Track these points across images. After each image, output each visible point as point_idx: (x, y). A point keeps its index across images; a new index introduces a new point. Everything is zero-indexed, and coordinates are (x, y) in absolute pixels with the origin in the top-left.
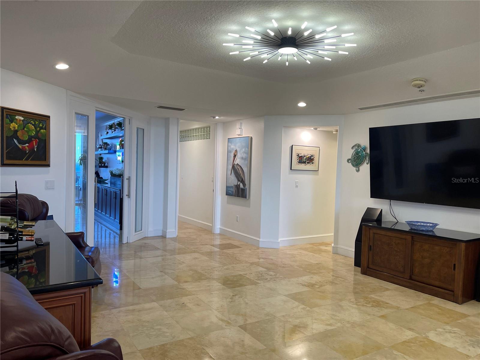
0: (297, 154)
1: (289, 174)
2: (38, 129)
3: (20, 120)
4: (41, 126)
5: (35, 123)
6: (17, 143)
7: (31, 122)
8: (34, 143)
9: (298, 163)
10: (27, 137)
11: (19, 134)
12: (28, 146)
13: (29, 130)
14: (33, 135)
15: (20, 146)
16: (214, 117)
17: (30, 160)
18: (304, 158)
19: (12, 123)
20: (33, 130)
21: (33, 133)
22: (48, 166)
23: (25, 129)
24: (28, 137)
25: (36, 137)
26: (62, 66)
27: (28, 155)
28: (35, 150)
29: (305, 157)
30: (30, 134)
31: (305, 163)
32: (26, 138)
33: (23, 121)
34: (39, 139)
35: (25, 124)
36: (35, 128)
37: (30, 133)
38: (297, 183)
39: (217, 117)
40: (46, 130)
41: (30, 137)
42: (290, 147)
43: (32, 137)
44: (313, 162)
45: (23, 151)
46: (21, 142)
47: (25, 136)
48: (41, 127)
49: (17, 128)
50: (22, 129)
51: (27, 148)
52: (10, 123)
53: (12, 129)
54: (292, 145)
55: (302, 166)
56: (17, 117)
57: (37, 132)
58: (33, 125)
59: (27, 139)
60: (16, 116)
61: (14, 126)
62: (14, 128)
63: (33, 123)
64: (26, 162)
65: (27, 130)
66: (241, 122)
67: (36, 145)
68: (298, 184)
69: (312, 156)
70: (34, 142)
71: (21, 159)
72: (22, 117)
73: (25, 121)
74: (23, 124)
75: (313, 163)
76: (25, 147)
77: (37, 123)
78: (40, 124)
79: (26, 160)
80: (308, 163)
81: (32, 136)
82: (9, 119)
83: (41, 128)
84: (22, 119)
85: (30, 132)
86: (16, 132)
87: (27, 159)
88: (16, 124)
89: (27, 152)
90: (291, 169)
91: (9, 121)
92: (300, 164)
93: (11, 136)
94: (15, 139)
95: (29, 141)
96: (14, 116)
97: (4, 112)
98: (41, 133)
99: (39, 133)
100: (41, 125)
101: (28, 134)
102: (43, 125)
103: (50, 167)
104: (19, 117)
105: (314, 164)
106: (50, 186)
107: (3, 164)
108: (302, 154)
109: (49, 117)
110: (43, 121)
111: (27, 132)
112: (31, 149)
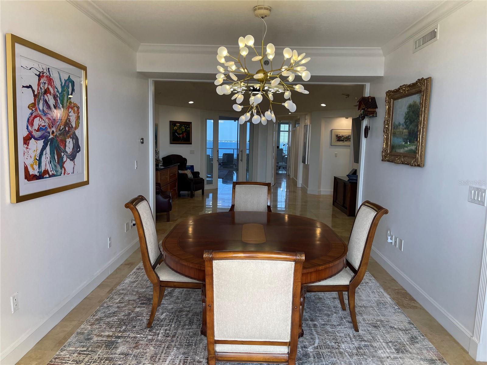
1: (329, 148)
2: (186, 128)
3: (178, 125)
6: (177, 134)
7: (183, 125)
8: (184, 134)
9: (337, 141)
15: (178, 136)
17: (183, 141)
18: (342, 137)
20: (184, 129)
22: (191, 144)
26: (191, 102)
27: (182, 139)
28: (185, 137)
34: (187, 132)
35: (180, 126)
42: (330, 131)
45: (180, 137)
46: (179, 134)
50: (179, 129)
51: (181, 136)
54: (332, 129)
55: (341, 143)
57: (186, 130)
58: (184, 127)
61: (175, 128)
62: (176, 129)
64: (181, 142)
66: (308, 115)
68: (337, 155)
69: (349, 136)
71: (179, 141)
75: (350, 141)
77: (186, 126)
79: (181, 141)
80: (345, 141)
81: (184, 131)
83: (187, 128)
84: (179, 125)
86: (176, 130)
88: (177, 127)
90: (331, 145)
91: (173, 126)
92: (339, 141)
93: (175, 132)
95: (182, 133)
96: (176, 124)
97: (171, 123)
98: (188, 130)
102: (189, 127)
106: (192, 152)
107: (171, 143)
108: (341, 135)
109: (191, 123)
110: (188, 125)
111: (181, 130)
112: (183, 137)
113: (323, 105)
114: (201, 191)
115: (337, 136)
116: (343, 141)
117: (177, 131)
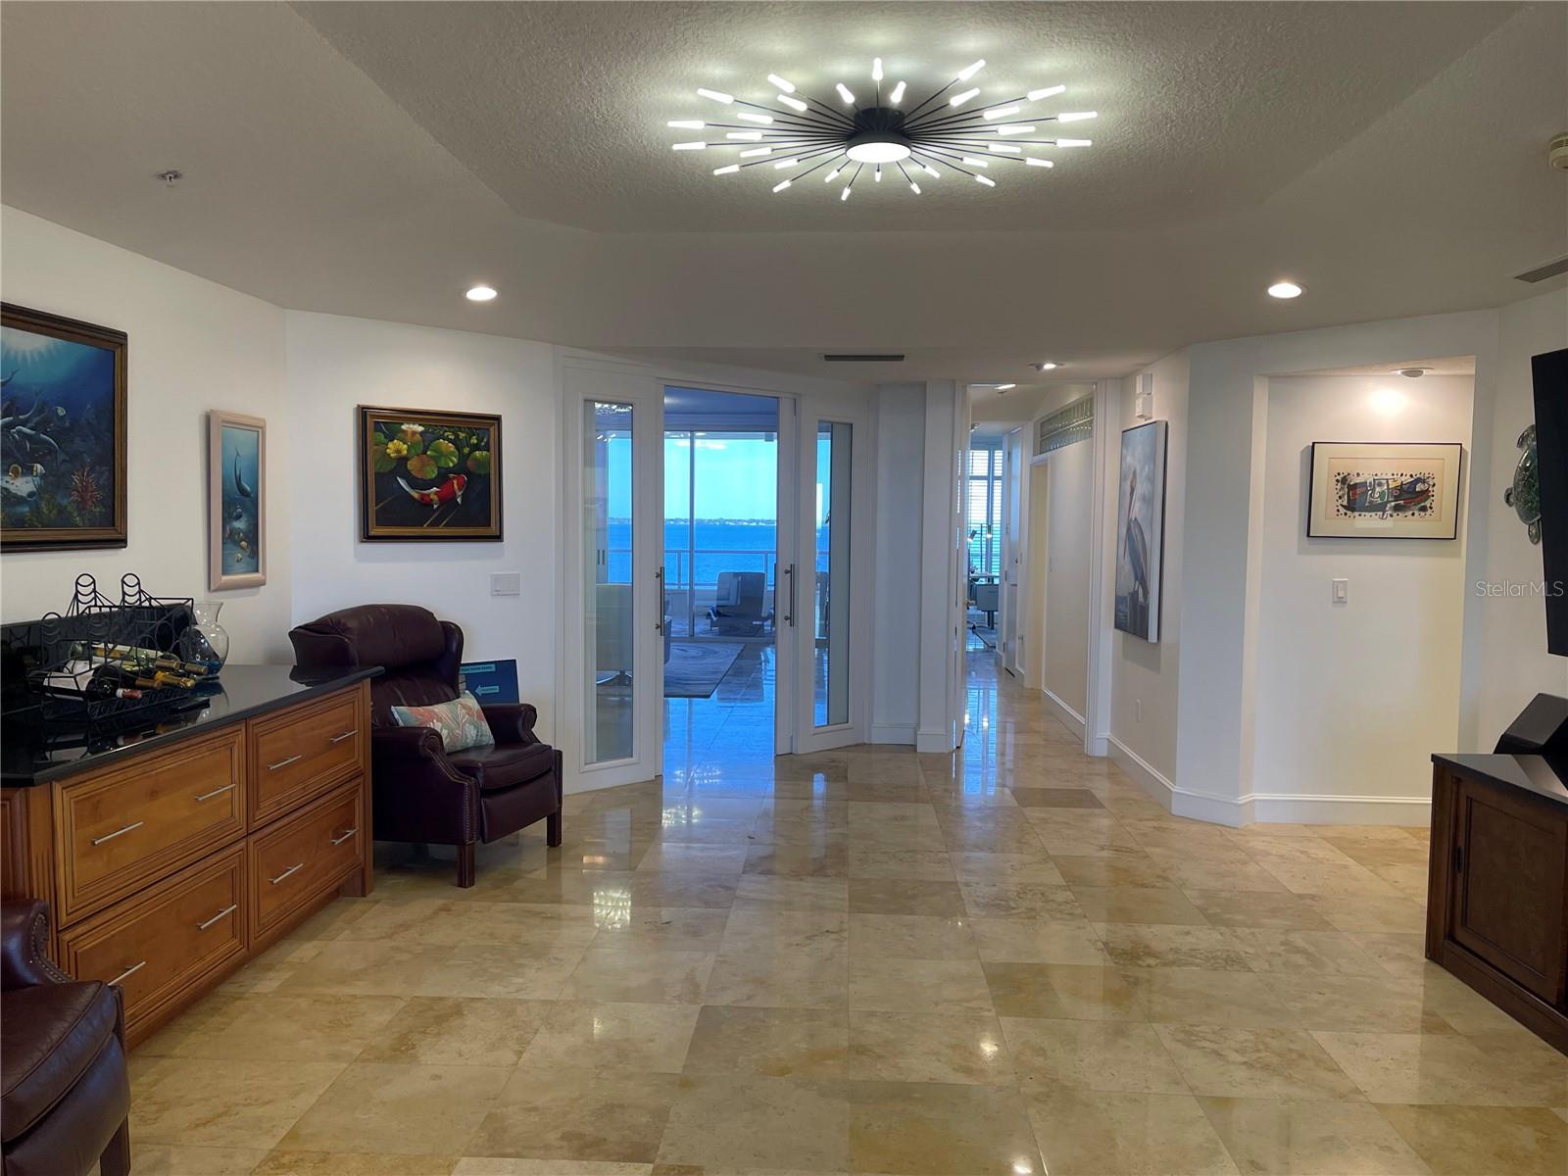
0: (1339, 478)
1: (1299, 553)
2: (466, 451)
3: (414, 433)
4: (476, 441)
5: (457, 436)
6: (404, 487)
7: (446, 434)
8: (455, 485)
9: (1342, 510)
10: (433, 471)
11: (412, 465)
12: (436, 493)
13: (440, 454)
14: (451, 465)
15: (415, 494)
16: (1039, 367)
17: (445, 525)
18: (1373, 490)
19: (392, 440)
20: (452, 453)
21: (452, 461)
22: (498, 538)
23: (428, 453)
24: (436, 472)
25: (461, 469)
26: (481, 293)
27: (436, 515)
28: (459, 500)
29: (1380, 485)
30: (442, 464)
31: (1384, 511)
32: (432, 473)
33: (421, 433)
34: (468, 473)
35: (427, 440)
36: (457, 448)
37: (443, 462)
38: (1340, 585)
39: (1049, 366)
40: (488, 451)
41: (443, 471)
42: (1303, 452)
43: (449, 470)
44: (1427, 504)
47: (428, 468)
48: (474, 445)
49: (405, 452)
50: (420, 452)
51: (435, 498)
52: (386, 441)
53: (392, 455)
54: (1314, 443)
55: (1366, 523)
56: (404, 427)
57: (463, 458)
58: (450, 441)
59: (434, 476)
60: (402, 424)
61: (396, 447)
62: (398, 451)
63: (452, 437)
64: (432, 531)
65: (433, 454)
66: (1150, 372)
67: (460, 489)
68: (1345, 590)
69: (1418, 480)
70: (455, 482)
71: (418, 524)
72: (420, 425)
73: (428, 435)
74: (424, 441)
75: (1424, 509)
76: (429, 495)
77: (462, 435)
78: (470, 438)
79: (431, 525)
80: (1397, 508)
81: (450, 468)
82: (384, 433)
83: (477, 447)
84: (421, 429)
85: (443, 459)
86: (402, 460)
87: (434, 524)
88: (404, 444)
89: (435, 506)
90: (1308, 535)
91: (383, 437)
92: (1356, 514)
93: (391, 472)
94: (402, 477)
95: (443, 478)
96: (397, 426)
97: (368, 417)
98: (476, 459)
99: (470, 458)
100: (474, 440)
101: (436, 463)
102: (480, 440)
103: (502, 541)
104: (411, 426)
105: (1428, 513)
106: (505, 588)
107: (367, 537)
108: (1366, 477)
109: (497, 420)
110: (481, 429)
111: (435, 459)
112: (447, 500)
113: (1285, 290)
114: (543, 823)
115: (1344, 480)
116: (1380, 508)
117: (410, 465)
